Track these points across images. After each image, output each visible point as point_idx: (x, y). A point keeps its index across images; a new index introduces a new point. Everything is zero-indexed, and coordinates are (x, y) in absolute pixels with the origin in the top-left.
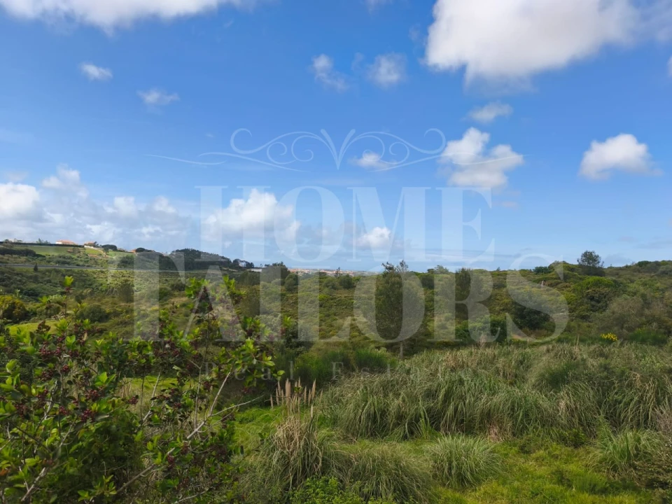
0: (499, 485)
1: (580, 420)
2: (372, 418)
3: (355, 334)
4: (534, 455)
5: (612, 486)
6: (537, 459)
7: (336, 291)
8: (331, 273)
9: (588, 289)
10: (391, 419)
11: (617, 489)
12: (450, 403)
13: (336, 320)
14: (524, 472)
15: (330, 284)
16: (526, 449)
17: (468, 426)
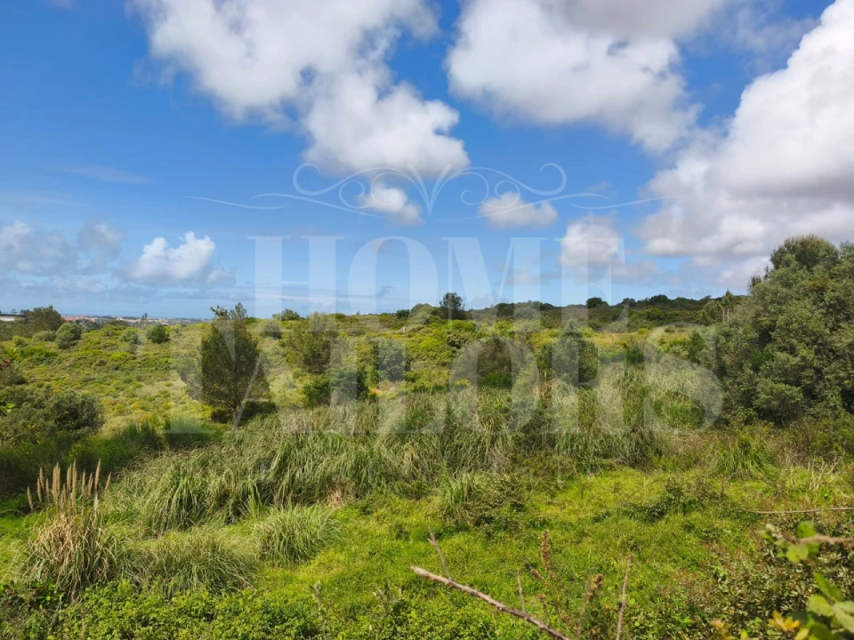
0: (336, 552)
2: (186, 503)
4: (375, 515)
5: (445, 531)
6: (378, 518)
7: (141, 347)
10: (210, 502)
11: (451, 532)
12: (286, 471)
13: (140, 386)
14: (364, 534)
15: (132, 336)
16: (368, 509)
17: (306, 495)
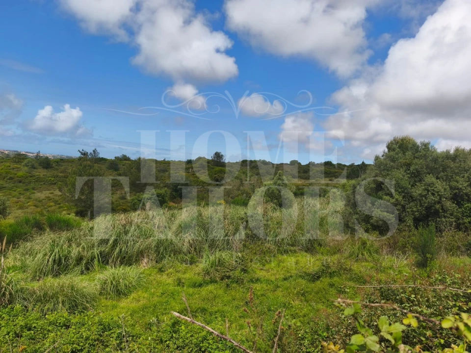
0: (143, 292)
1: (195, 249)
2: (58, 262)
3: (51, 204)
4: (166, 272)
5: (204, 282)
6: (168, 274)
7: (35, 170)
8: (31, 155)
9: (216, 174)
10: (72, 262)
11: (207, 283)
12: (117, 246)
13: (34, 193)
14: (159, 283)
15: (30, 164)
16: (163, 269)
17: (127, 260)
